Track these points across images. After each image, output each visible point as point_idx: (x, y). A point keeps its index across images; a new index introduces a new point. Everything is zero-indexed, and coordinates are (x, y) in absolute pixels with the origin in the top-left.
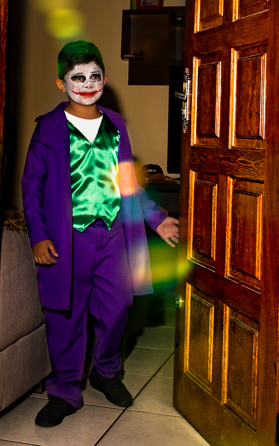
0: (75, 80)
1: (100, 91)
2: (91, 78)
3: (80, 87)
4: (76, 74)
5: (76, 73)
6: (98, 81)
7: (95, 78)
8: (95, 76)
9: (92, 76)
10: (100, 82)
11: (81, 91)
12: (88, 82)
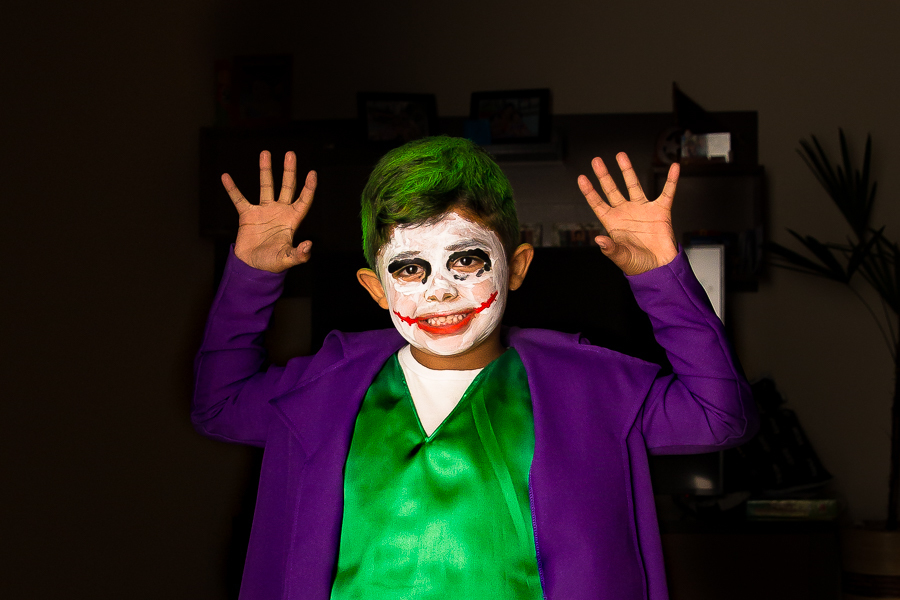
0: (399, 275)
1: (485, 305)
2: (449, 265)
3: (416, 299)
4: (399, 256)
5: (399, 251)
6: (478, 275)
7: (467, 263)
8: (468, 258)
9: (452, 258)
10: (486, 276)
11: (422, 311)
12: (437, 281)
